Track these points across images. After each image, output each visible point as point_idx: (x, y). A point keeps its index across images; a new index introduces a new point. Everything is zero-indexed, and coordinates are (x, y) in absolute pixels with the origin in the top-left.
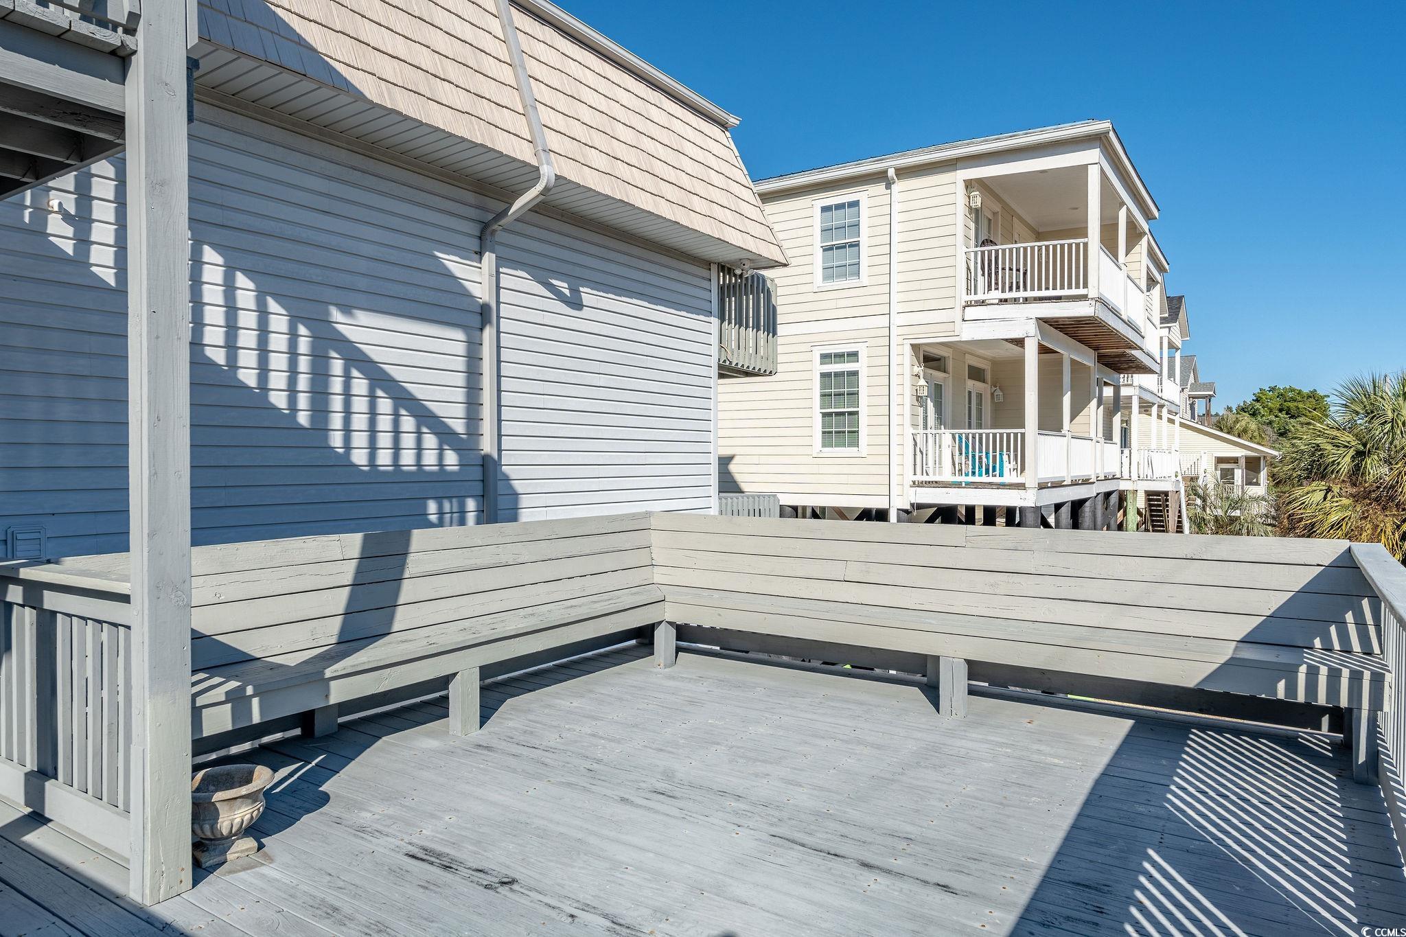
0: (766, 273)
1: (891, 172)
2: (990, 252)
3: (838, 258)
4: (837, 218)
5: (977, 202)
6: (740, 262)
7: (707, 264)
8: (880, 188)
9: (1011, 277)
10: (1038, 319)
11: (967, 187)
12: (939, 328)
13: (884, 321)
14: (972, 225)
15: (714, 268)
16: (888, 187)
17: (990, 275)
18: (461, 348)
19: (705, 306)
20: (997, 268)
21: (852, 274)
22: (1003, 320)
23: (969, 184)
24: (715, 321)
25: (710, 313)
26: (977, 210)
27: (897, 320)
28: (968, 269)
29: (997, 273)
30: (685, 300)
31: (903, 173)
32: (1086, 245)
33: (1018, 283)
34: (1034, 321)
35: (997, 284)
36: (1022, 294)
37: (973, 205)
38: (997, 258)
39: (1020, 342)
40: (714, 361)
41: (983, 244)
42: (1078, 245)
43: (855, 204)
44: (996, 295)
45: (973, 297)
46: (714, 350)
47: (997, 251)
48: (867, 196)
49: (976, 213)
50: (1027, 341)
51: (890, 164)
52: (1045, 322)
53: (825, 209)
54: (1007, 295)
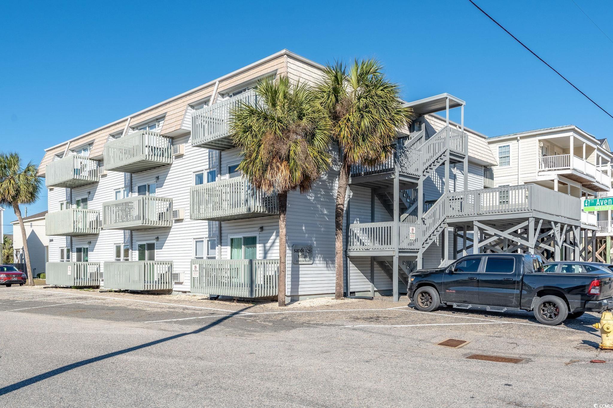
0: (492, 167)
1: (519, 138)
2: (545, 158)
3: (503, 160)
4: (503, 150)
5: (542, 145)
6: (488, 166)
7: (482, 166)
8: (516, 142)
9: (551, 164)
10: (558, 175)
11: (539, 141)
12: (532, 178)
13: (517, 176)
14: (541, 151)
15: (483, 167)
16: (518, 141)
17: (545, 164)
18: (453, 182)
19: (481, 174)
20: (547, 162)
21: (508, 164)
22: (549, 175)
23: (540, 141)
24: (483, 177)
25: (482, 176)
26: (542, 147)
27: (520, 176)
28: (540, 162)
29: (547, 163)
30: (474, 172)
31: (521, 138)
32: (570, 156)
33: (552, 166)
34: (557, 175)
35: (547, 166)
36: (553, 168)
37: (541, 146)
38: (547, 159)
39: (553, 181)
40: (483, 185)
41: (544, 156)
42: (568, 156)
43: (509, 146)
44: (547, 169)
45: (541, 170)
46: (483, 183)
47: (547, 158)
48: (513, 144)
49: (542, 148)
50: (555, 180)
51: (518, 136)
52: (560, 175)
53: (499, 147)
54: (550, 169)
